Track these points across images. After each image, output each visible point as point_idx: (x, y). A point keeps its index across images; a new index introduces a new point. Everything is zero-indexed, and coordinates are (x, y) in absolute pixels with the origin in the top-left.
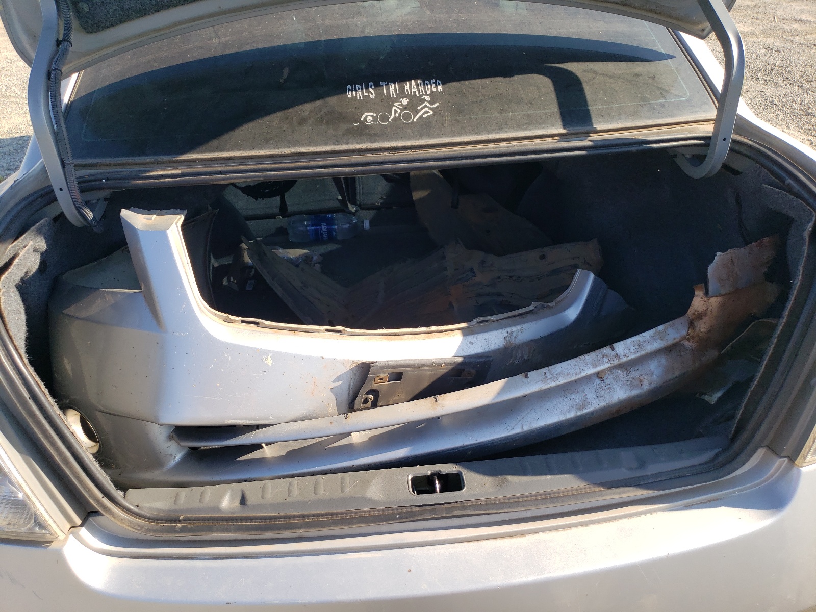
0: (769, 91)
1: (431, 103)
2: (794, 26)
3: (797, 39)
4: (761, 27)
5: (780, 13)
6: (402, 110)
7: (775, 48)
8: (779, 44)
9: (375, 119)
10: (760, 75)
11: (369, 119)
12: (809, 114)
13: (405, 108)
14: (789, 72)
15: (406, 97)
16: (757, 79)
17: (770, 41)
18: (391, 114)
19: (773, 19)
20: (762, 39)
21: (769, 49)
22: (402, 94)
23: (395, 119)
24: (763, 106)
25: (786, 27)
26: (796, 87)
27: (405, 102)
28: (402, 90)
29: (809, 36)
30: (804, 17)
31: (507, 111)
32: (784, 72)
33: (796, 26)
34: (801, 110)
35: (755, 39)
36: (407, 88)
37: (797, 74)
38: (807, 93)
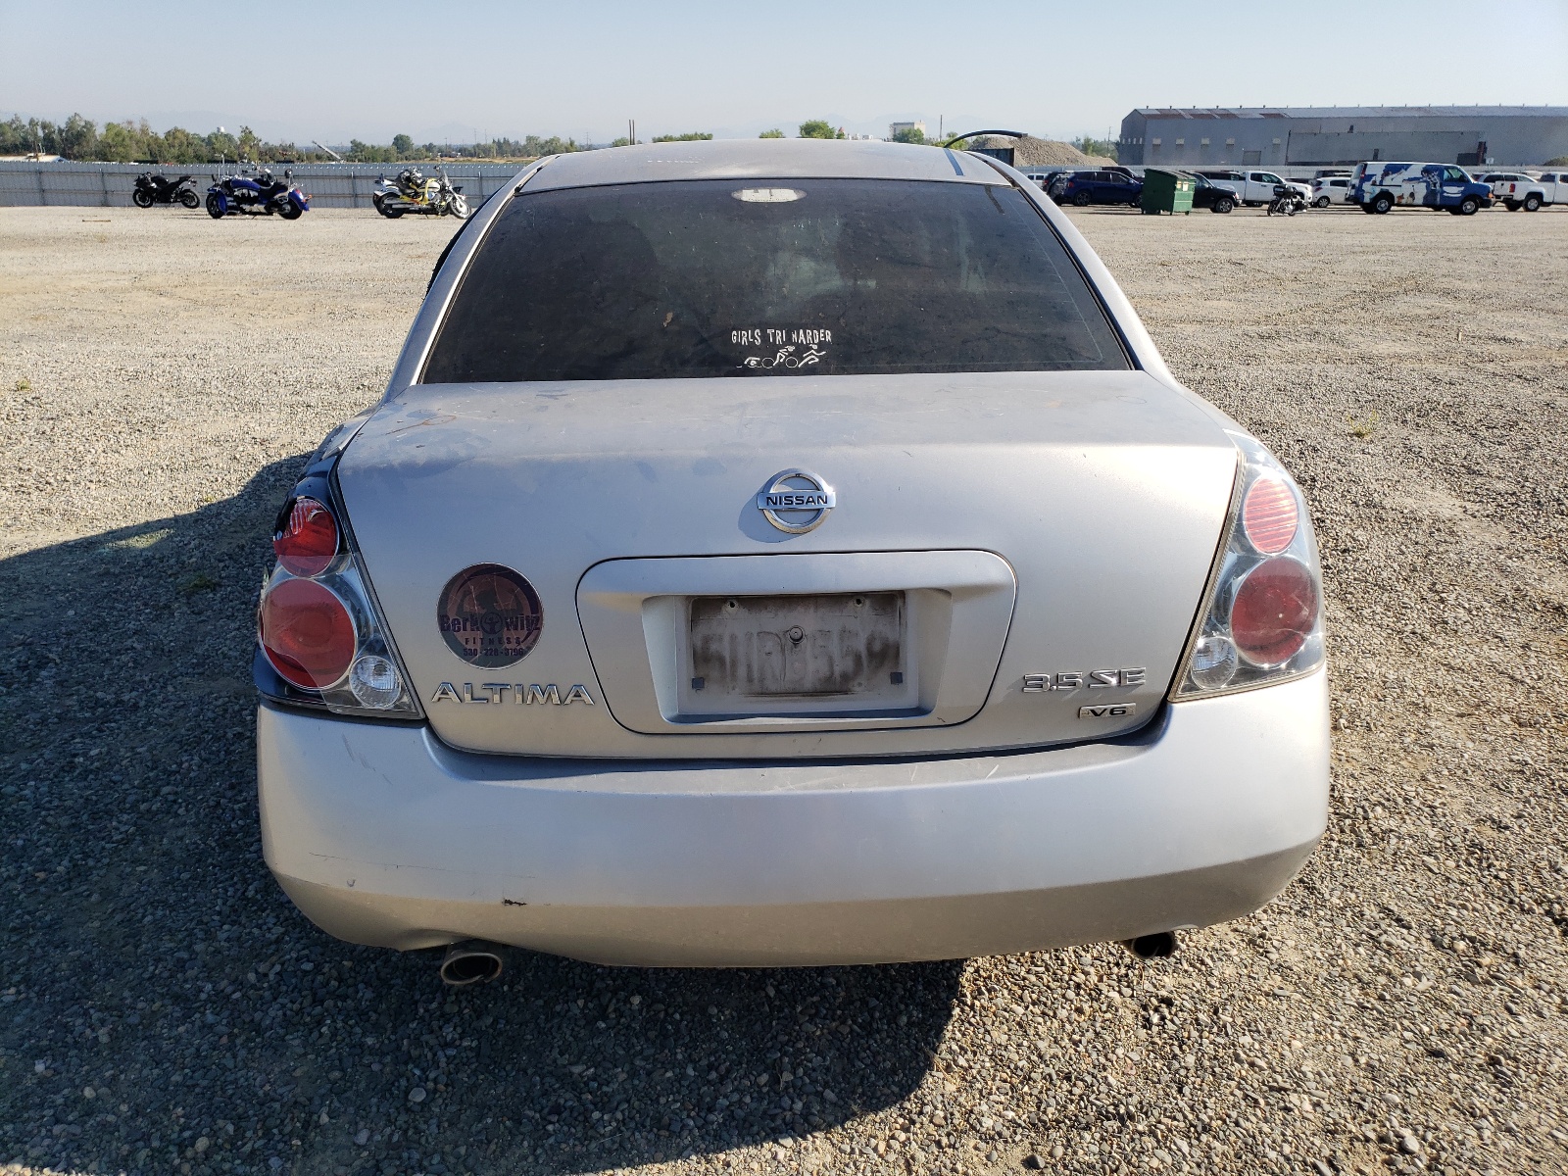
0: (1419, 439)
1: (818, 351)
2: (1491, 348)
3: (1490, 367)
4: (1431, 348)
5: (1470, 327)
6: (787, 357)
7: (1447, 379)
8: (1454, 373)
9: (759, 363)
10: (1409, 416)
11: (753, 363)
12: (1474, 472)
13: (791, 354)
14: (1460, 413)
15: (792, 344)
16: (1404, 422)
17: (1439, 370)
18: (775, 359)
19: (1455, 336)
20: (1430, 366)
21: (1436, 380)
22: (789, 341)
23: (779, 363)
24: (1401, 459)
25: (1475, 349)
26: (1466, 436)
27: (791, 349)
28: (789, 337)
29: (1511, 363)
30: (1510, 335)
31: (895, 362)
32: (1453, 414)
33: (1494, 348)
34: (1463, 466)
35: (1417, 366)
36: (794, 336)
37: (1471, 417)
38: (1481, 444)
